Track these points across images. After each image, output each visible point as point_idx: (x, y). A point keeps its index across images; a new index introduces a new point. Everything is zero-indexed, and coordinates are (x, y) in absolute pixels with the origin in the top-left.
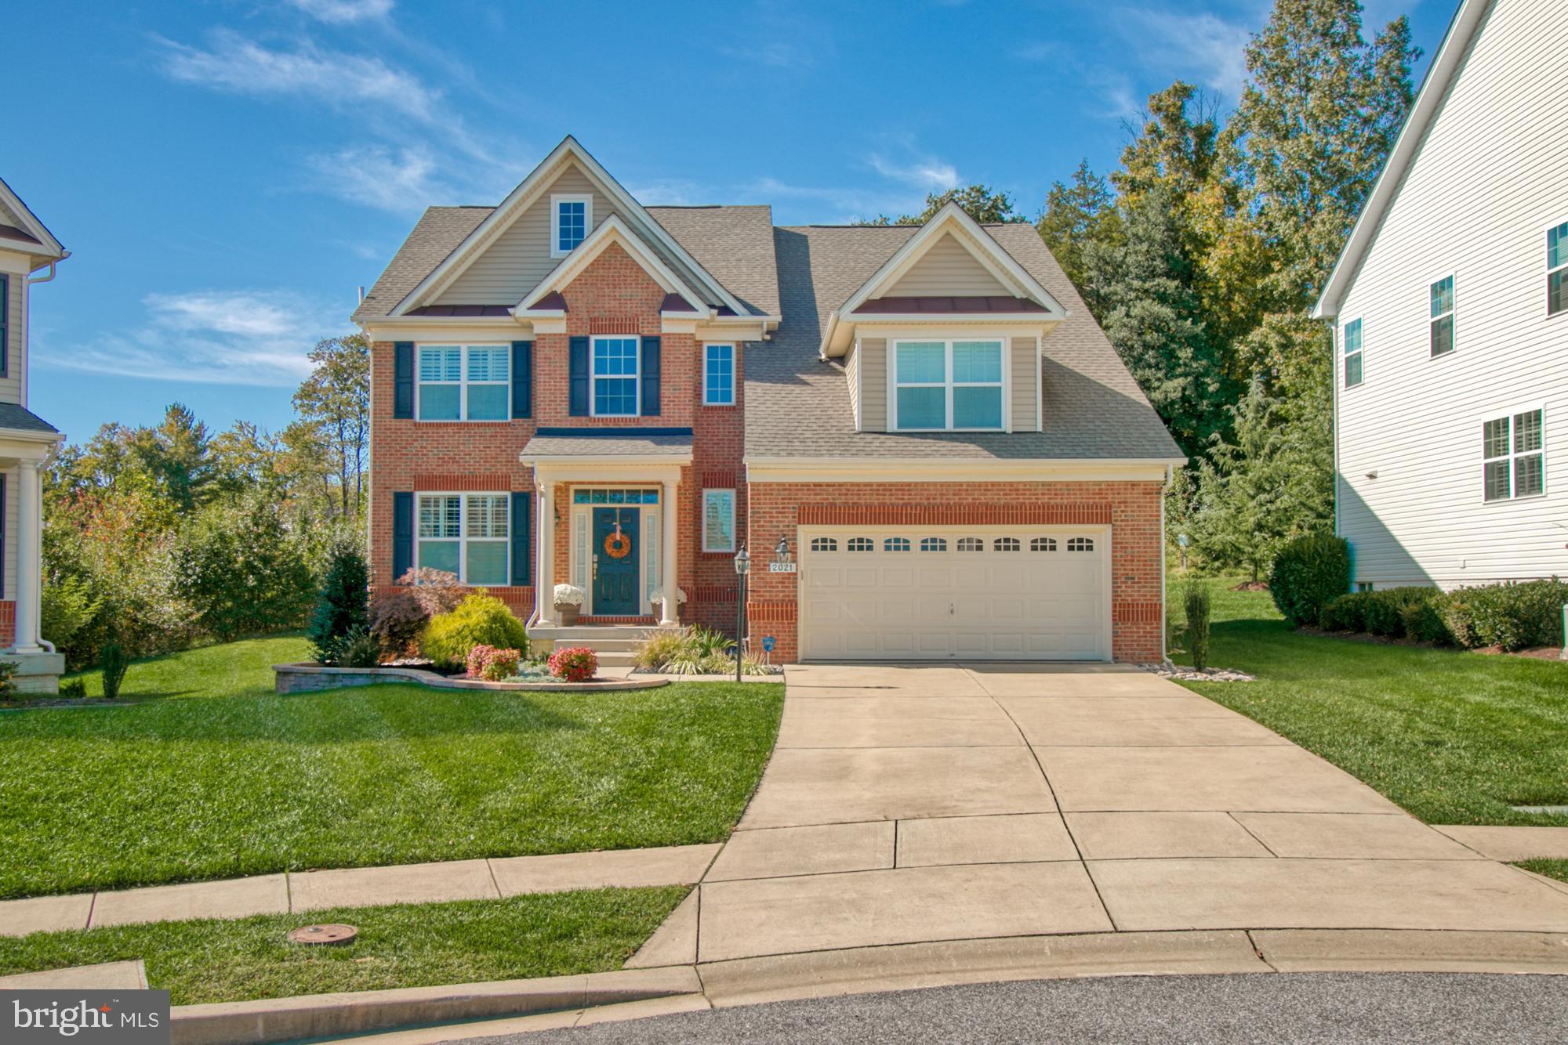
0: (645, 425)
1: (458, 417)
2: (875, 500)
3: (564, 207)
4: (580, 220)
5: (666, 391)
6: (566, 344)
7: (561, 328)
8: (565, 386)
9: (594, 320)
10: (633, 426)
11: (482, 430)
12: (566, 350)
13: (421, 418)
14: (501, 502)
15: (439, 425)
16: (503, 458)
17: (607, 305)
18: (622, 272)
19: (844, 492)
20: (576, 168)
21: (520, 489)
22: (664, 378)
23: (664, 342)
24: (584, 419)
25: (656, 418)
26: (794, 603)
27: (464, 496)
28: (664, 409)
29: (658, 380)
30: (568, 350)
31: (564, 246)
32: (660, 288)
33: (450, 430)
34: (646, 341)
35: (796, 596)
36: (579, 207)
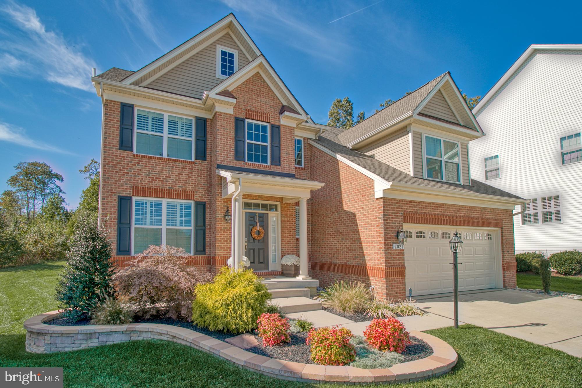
0: (273, 170)
1: (161, 154)
2: (432, 212)
3: (224, 53)
4: (231, 62)
5: (283, 155)
6: (233, 120)
7: (230, 111)
8: (232, 143)
9: (248, 110)
10: (267, 170)
11: (177, 164)
12: (233, 124)
13: (137, 153)
14: (188, 207)
15: (150, 158)
16: (190, 181)
17: (254, 104)
18: (262, 89)
19: (420, 206)
20: (230, 35)
21: (200, 200)
22: (282, 147)
23: (282, 129)
24: (242, 163)
25: (278, 167)
26: (403, 267)
27: (165, 202)
28: (282, 163)
29: (279, 147)
30: (234, 124)
31: (223, 73)
32: (280, 101)
33: (157, 161)
34: (273, 127)
35: (404, 263)
36: (231, 56)
